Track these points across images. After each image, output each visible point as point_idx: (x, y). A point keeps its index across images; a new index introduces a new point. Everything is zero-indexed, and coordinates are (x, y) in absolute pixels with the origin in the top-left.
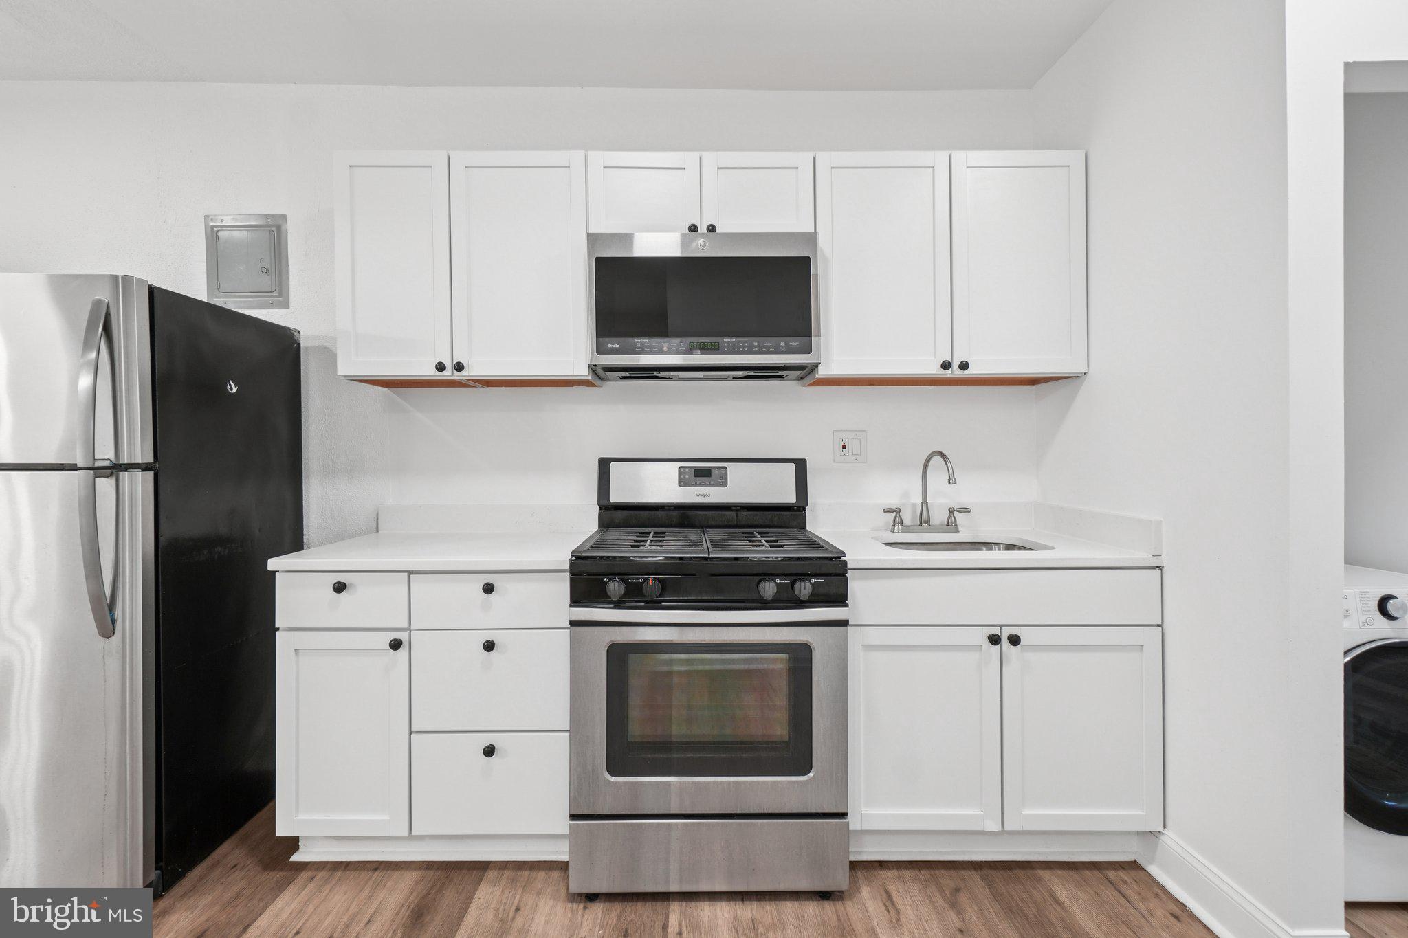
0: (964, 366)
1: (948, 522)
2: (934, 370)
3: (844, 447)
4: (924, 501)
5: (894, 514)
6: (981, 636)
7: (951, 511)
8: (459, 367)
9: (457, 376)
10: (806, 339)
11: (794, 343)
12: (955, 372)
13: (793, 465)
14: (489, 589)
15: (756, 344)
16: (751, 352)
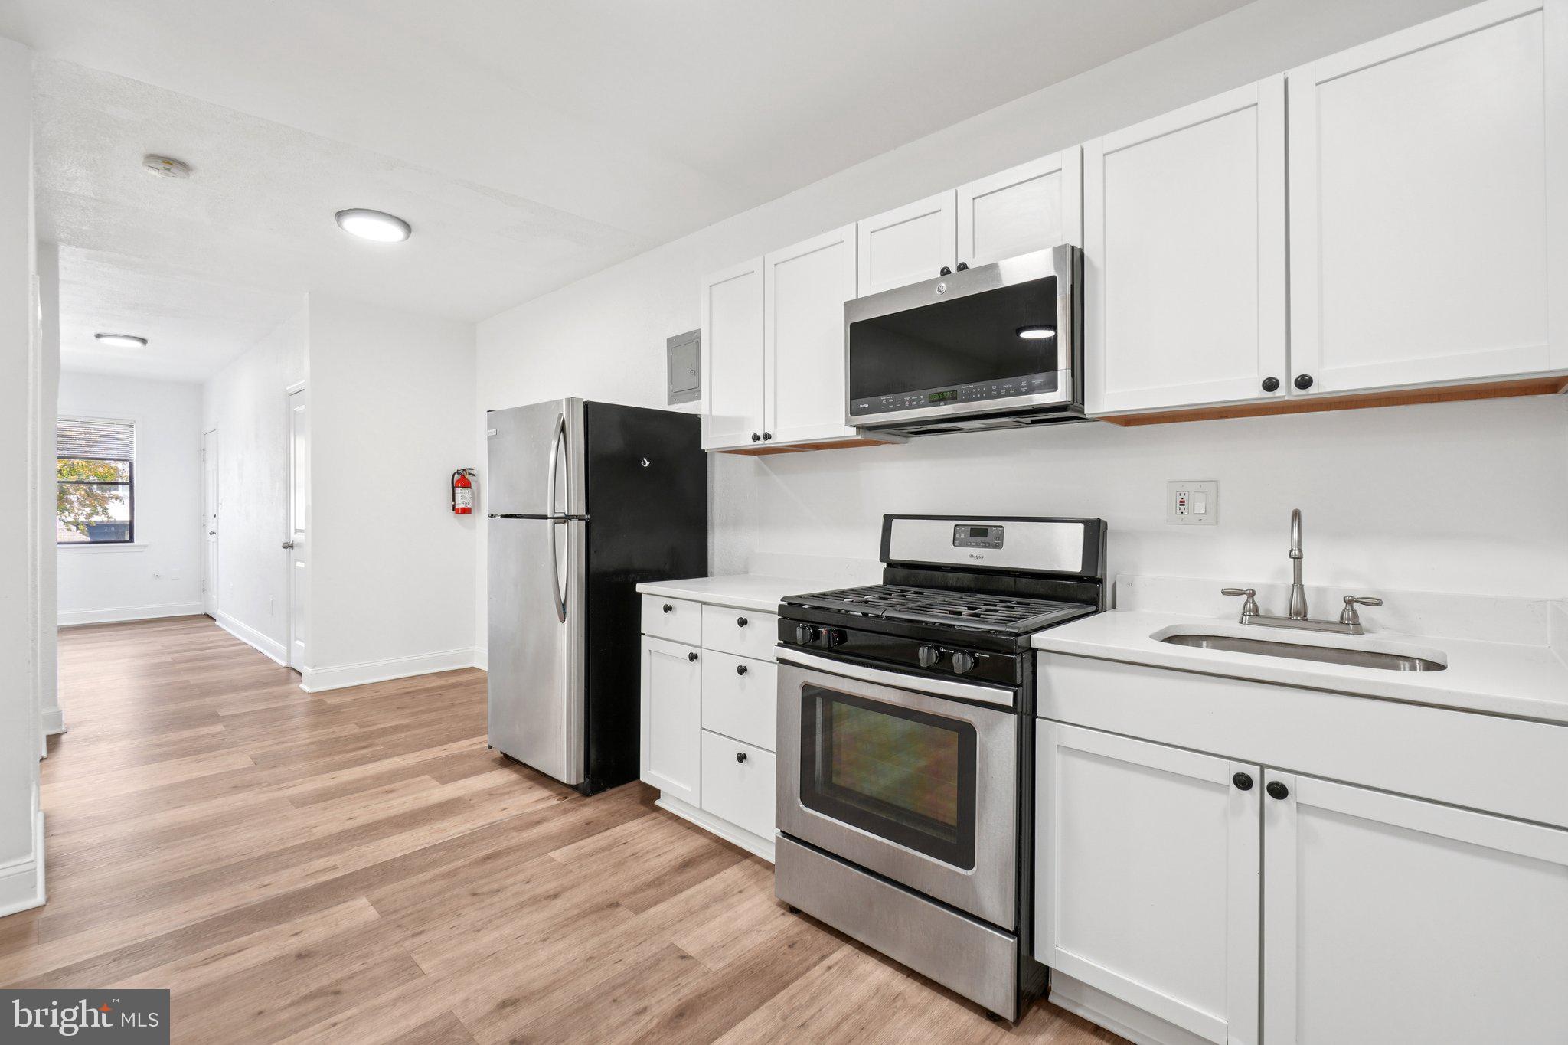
0: (1304, 382)
1: (1342, 618)
2: (1254, 393)
3: (1182, 503)
4: (1298, 583)
5: (1244, 597)
6: (1225, 773)
7: (1350, 602)
8: (767, 437)
9: (769, 443)
10: (1051, 373)
11: (1039, 379)
12: (1286, 392)
13: (1081, 526)
14: (743, 622)
15: (994, 387)
16: (990, 397)
